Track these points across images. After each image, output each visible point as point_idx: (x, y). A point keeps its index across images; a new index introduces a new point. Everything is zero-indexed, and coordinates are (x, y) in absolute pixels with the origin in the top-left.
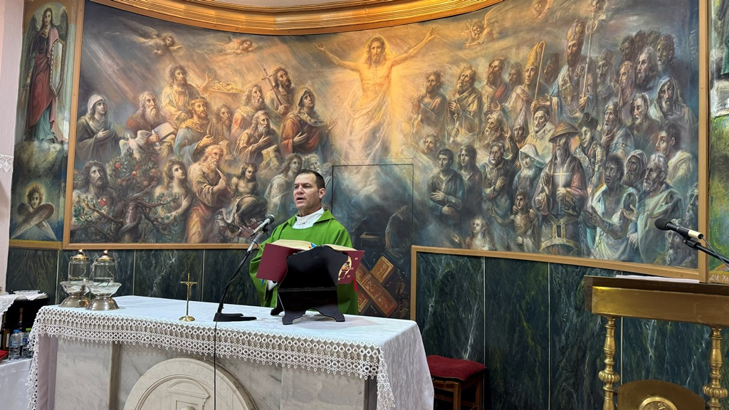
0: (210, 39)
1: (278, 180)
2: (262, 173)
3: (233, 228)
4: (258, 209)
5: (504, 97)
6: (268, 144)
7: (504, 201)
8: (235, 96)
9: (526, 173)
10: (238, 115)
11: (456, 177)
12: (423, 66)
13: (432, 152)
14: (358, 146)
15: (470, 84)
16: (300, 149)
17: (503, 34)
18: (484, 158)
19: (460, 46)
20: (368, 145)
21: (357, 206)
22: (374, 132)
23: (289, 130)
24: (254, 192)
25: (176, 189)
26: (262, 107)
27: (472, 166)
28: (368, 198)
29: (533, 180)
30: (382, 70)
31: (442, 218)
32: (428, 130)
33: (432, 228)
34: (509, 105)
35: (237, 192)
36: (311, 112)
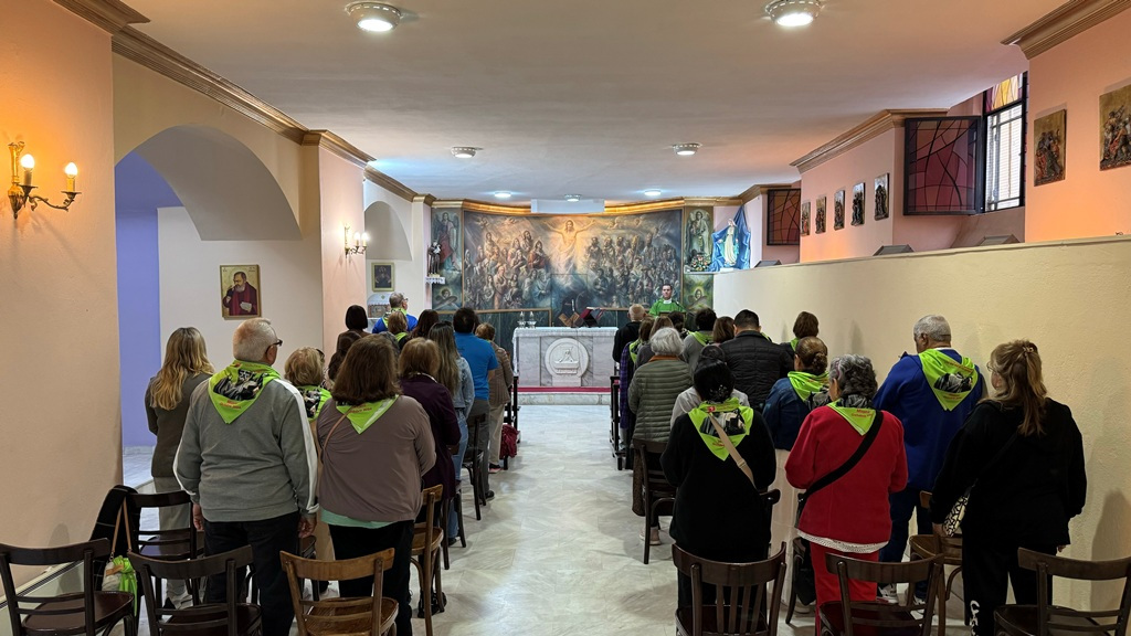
0: (499, 219)
1: (527, 280)
2: (520, 278)
3: (509, 302)
4: (519, 294)
5: (624, 251)
6: (522, 265)
7: (624, 290)
8: (508, 244)
9: (633, 280)
10: (510, 253)
11: (605, 280)
12: (590, 234)
13: (595, 269)
14: (563, 266)
15: (610, 243)
16: (536, 267)
17: (623, 228)
18: (616, 273)
19: (605, 228)
20: (567, 266)
21: (563, 291)
22: (570, 260)
23: (531, 258)
24: (517, 286)
25: (490, 287)
26: (519, 248)
27: (611, 276)
28: (568, 288)
29: (635, 283)
30: (573, 234)
31: (599, 296)
32: (593, 260)
33: (596, 300)
34: (626, 255)
35: (511, 287)
36: (541, 250)
